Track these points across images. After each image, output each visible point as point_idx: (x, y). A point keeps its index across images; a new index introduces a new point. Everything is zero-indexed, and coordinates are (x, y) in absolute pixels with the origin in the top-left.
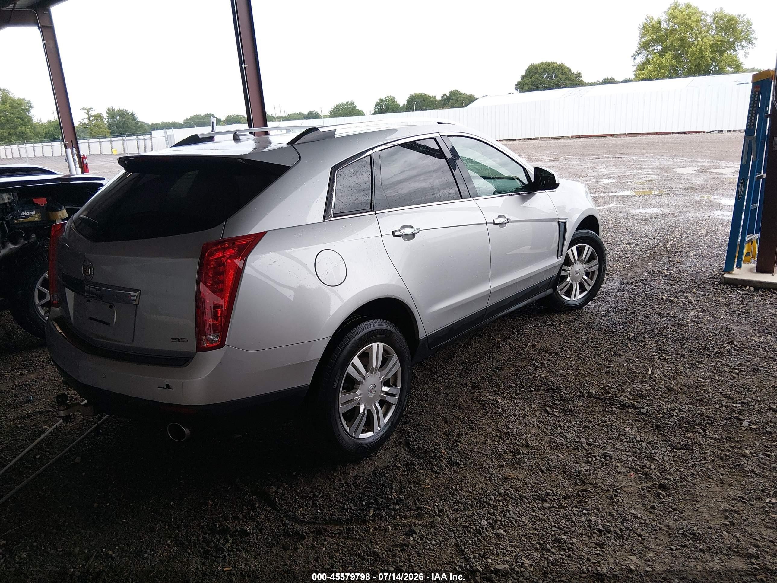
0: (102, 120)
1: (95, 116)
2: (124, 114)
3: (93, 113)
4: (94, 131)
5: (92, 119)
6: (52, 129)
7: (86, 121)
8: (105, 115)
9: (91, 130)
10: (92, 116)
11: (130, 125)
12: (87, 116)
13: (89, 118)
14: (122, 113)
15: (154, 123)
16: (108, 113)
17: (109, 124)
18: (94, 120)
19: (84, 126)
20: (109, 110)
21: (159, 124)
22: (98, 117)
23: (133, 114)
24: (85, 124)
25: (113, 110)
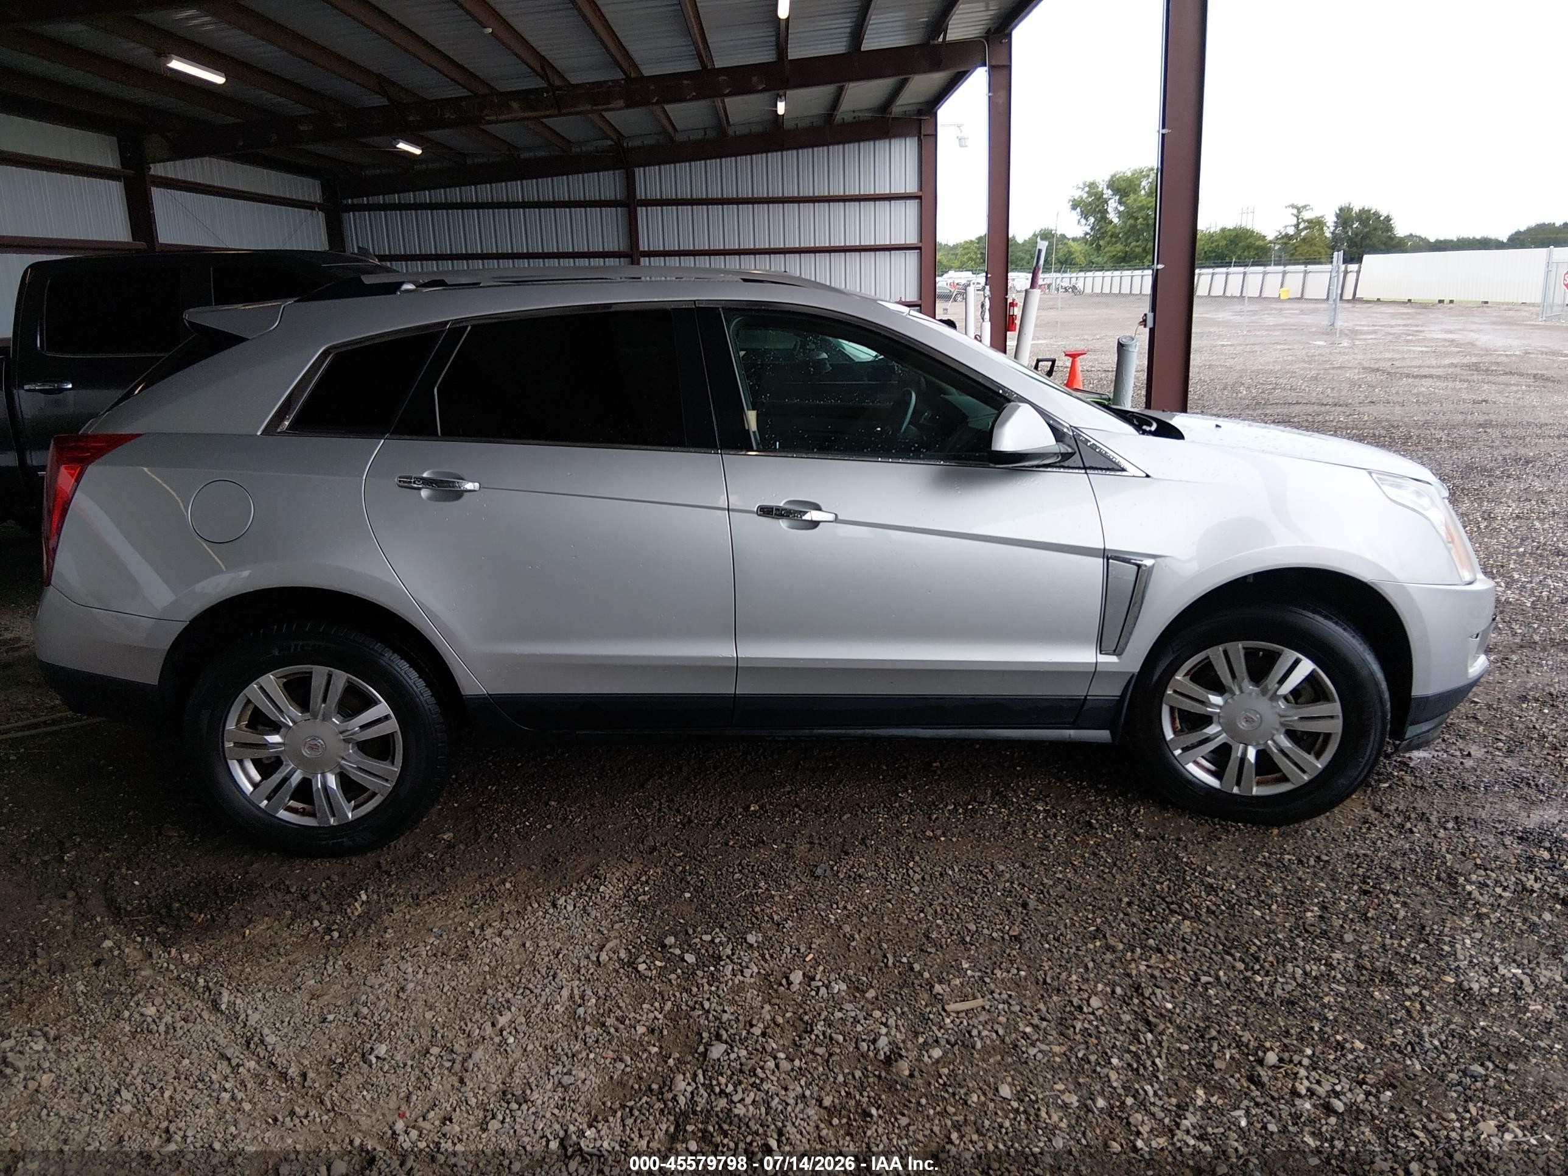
0: (1322, 229)
1: (1310, 221)
2: (1368, 219)
3: (1307, 215)
4: (1300, 250)
5: (1301, 226)
6: (1223, 243)
7: (1291, 231)
8: (1330, 220)
9: (1295, 249)
10: (1304, 221)
11: (1375, 240)
12: (1294, 221)
13: (1297, 226)
14: (1366, 217)
15: (1442, 238)
16: (1338, 216)
17: (1333, 238)
18: (1305, 228)
19: (1285, 240)
20: (1341, 210)
21: (1452, 241)
22: (1317, 224)
23: (1388, 219)
24: (1287, 235)
25: (1349, 209)
